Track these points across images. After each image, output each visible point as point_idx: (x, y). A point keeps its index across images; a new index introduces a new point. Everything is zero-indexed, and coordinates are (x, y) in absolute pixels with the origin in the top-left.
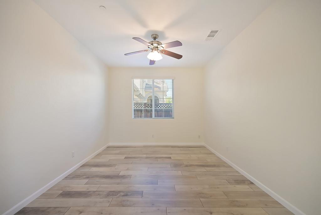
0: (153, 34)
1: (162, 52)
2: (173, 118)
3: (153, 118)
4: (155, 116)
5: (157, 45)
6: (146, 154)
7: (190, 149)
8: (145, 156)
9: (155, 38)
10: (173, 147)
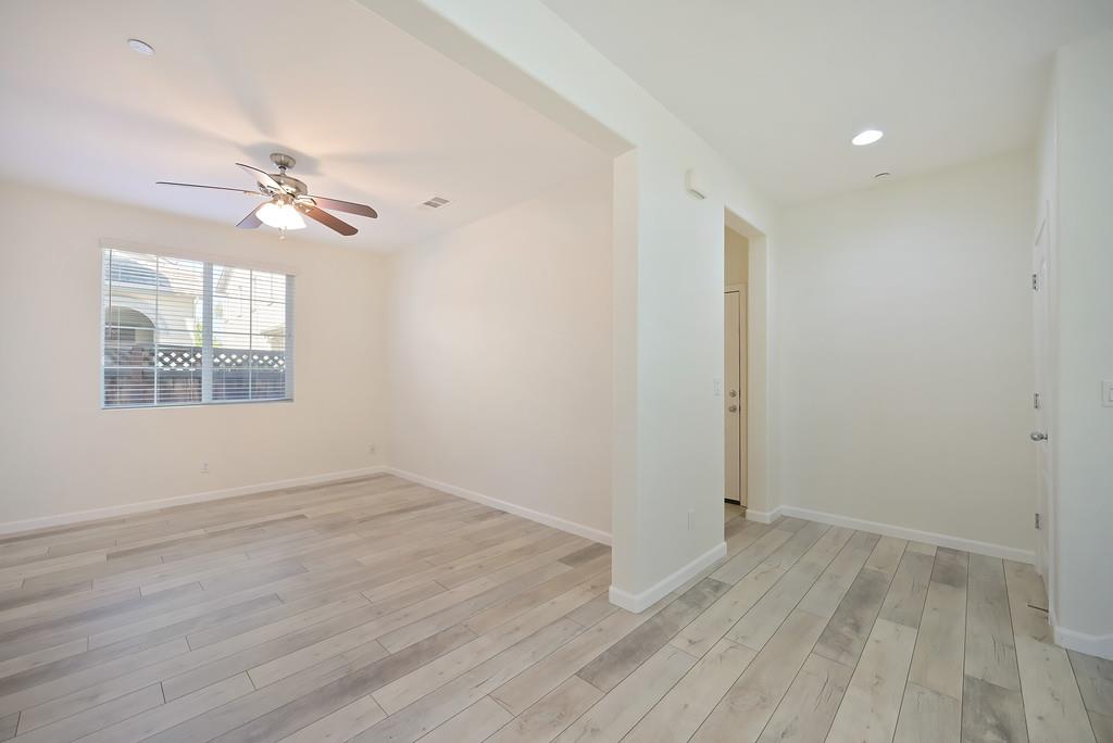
0: (281, 155)
1: (302, 208)
2: (291, 400)
3: (204, 401)
4: (216, 396)
5: (294, 190)
6: (204, 527)
7: (349, 485)
8: (201, 532)
9: (283, 166)
10: (289, 491)
